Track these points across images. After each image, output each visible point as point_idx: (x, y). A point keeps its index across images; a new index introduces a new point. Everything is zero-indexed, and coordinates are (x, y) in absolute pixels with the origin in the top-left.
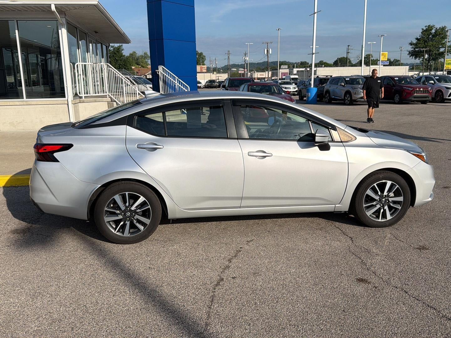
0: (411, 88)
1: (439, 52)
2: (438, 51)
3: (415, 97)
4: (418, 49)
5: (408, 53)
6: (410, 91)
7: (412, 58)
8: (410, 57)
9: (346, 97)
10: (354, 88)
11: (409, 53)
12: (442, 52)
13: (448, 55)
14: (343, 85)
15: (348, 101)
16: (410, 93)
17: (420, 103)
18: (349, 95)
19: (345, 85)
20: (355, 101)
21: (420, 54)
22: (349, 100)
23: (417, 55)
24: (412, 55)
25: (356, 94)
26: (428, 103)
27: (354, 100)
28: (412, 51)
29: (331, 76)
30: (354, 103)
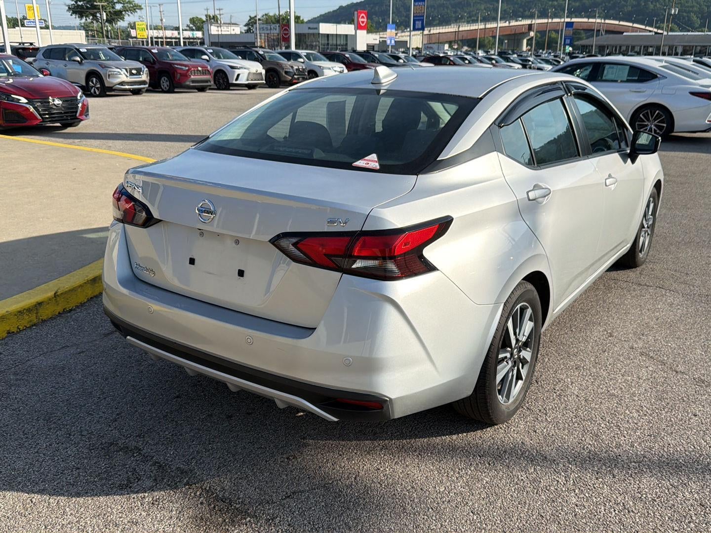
0: (186, 66)
1: (114, 10)
2: (113, 8)
3: (193, 81)
4: (82, 3)
5: (67, 8)
6: (186, 72)
7: (76, 18)
8: (71, 15)
9: (90, 83)
10: (106, 67)
11: (69, 8)
12: (120, 11)
13: (129, 15)
14: (78, 61)
15: (96, 90)
16: (185, 75)
17: (196, 91)
18: (96, 78)
19: (82, 60)
20: (111, 89)
21: (87, 12)
22: (97, 88)
23: (83, 12)
24: (74, 12)
25: (110, 76)
26: (208, 91)
27: (108, 87)
28: (72, 5)
29: (31, 44)
30: (108, 93)
